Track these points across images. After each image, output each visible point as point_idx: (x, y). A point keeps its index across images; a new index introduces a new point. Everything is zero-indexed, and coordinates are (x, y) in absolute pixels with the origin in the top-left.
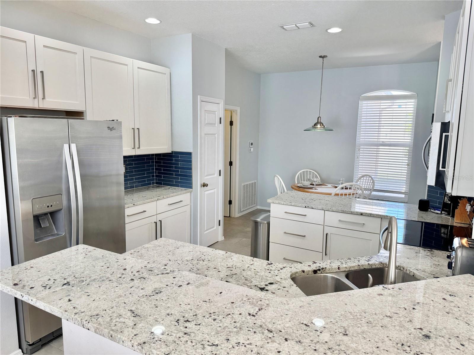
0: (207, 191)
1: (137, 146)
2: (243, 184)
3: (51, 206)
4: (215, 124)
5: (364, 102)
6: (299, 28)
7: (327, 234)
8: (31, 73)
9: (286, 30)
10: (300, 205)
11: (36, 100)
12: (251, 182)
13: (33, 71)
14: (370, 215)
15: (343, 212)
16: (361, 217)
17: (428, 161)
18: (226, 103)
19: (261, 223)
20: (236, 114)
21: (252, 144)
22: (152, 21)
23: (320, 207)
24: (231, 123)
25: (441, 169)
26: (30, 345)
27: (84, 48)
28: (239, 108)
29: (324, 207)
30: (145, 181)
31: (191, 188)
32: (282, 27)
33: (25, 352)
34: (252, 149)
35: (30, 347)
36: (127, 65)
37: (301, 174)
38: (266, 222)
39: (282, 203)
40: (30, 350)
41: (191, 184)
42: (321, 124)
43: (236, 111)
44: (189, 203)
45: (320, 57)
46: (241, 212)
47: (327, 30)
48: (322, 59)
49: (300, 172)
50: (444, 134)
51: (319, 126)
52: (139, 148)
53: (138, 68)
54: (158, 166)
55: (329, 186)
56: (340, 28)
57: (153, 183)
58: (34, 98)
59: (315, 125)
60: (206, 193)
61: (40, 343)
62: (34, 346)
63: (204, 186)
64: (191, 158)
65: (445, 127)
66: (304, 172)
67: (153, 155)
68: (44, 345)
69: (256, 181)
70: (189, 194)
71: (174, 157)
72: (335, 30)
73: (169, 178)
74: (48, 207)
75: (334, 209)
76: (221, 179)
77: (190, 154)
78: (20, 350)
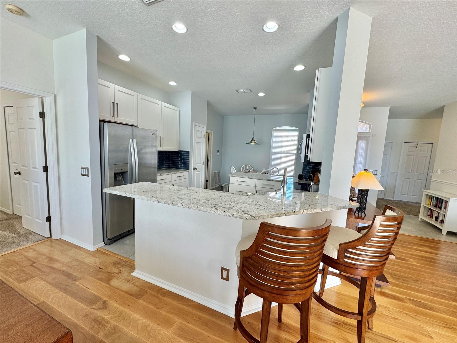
0: (196, 172)
1: (162, 146)
2: (214, 172)
3: (123, 169)
4: (201, 138)
5: (274, 132)
6: (245, 92)
7: (257, 191)
8: (112, 104)
9: (238, 93)
10: (244, 177)
11: (114, 117)
12: (218, 171)
13: (113, 102)
14: (277, 181)
15: (265, 180)
16: (273, 182)
17: (301, 151)
18: (207, 129)
19: (224, 187)
20: (211, 135)
21: (219, 151)
22: (172, 83)
23: (254, 178)
24: (209, 139)
25: (306, 154)
26: (109, 240)
27: (138, 94)
28: (213, 132)
29: (256, 178)
30: (164, 166)
31: (189, 169)
32: (237, 91)
33: (106, 244)
34: (219, 154)
35: (109, 241)
36: (159, 104)
37: (244, 167)
38: (227, 187)
39: (236, 176)
40: (109, 242)
41: (189, 167)
42: (254, 141)
43: (211, 133)
44: (187, 177)
45: (254, 108)
46: (213, 186)
47: (258, 94)
48: (255, 109)
49: (244, 166)
50: (308, 139)
51: (253, 142)
52: (163, 147)
53: (164, 106)
54: (171, 158)
55: (258, 172)
56: (264, 93)
57: (168, 167)
58: (113, 116)
59: (252, 141)
60: (196, 173)
61: (114, 239)
62: (111, 240)
63: (195, 169)
64: (189, 154)
65: (308, 136)
66: (245, 166)
67: (168, 151)
68: (116, 241)
69: (220, 171)
70: (188, 172)
71: (180, 153)
72: (261, 94)
73: (177, 164)
74: (121, 169)
75: (260, 178)
76: (204, 166)
77: (189, 152)
78: (103, 243)
